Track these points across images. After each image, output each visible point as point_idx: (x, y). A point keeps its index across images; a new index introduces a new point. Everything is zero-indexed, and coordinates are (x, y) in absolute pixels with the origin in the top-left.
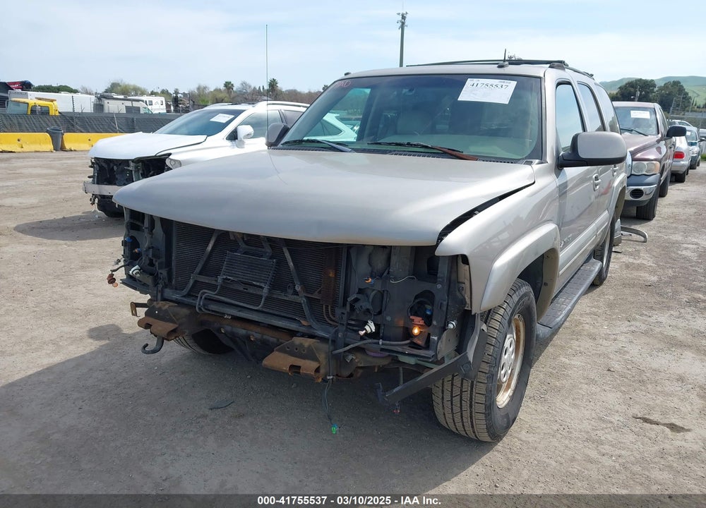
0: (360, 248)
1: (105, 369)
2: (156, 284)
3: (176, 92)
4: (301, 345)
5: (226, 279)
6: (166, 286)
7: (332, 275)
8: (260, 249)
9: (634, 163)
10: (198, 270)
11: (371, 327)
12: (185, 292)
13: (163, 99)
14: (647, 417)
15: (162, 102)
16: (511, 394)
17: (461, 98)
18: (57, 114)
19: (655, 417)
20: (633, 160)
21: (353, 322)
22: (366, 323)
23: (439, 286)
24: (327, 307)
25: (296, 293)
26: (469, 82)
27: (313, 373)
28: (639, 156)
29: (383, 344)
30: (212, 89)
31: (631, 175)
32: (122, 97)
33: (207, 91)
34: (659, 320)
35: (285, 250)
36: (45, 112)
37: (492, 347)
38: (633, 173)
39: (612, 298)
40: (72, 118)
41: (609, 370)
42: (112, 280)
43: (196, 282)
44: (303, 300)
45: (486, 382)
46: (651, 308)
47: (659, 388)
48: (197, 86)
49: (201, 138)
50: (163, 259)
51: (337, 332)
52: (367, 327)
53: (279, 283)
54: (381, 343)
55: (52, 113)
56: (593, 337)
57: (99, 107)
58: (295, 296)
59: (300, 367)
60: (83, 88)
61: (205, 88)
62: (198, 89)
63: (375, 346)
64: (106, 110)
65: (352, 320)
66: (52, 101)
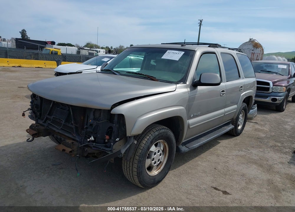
0: (90, 109)
1: (25, 148)
2: (36, 118)
3: (112, 48)
4: (68, 142)
5: (54, 117)
6: (39, 118)
7: (82, 118)
8: (65, 107)
9: (274, 87)
10: (48, 113)
11: (92, 138)
12: (43, 121)
13: (104, 50)
14: (217, 187)
15: (104, 51)
16: (160, 171)
17: (163, 58)
18: (61, 54)
19: (220, 188)
20: (273, 86)
21: (87, 136)
22: (91, 137)
23: (114, 125)
24: (80, 130)
25: (72, 124)
26: (168, 51)
27: (68, 153)
28: (276, 84)
29: (95, 145)
30: (125, 47)
31: (272, 92)
32: (89, 49)
33: (123, 48)
34: (252, 152)
35: (70, 108)
36: (56, 53)
37: (141, 150)
38: (273, 91)
39: (239, 141)
40: (65, 56)
41: (215, 169)
42: (24, 115)
43: (47, 118)
44: (73, 127)
45: (137, 163)
46: (253, 147)
47: (231, 178)
48: (119, 46)
49: (95, 67)
50: (39, 109)
51: (82, 139)
52: (90, 138)
53: (68, 120)
54: (94, 144)
55: (59, 54)
56: (218, 156)
57: (78, 52)
58: (71, 125)
59: (65, 150)
60: (76, 45)
61: (123, 47)
62: (120, 47)
63: (92, 145)
64: (81, 54)
65: (87, 135)
66: (59, 49)
